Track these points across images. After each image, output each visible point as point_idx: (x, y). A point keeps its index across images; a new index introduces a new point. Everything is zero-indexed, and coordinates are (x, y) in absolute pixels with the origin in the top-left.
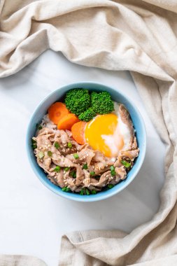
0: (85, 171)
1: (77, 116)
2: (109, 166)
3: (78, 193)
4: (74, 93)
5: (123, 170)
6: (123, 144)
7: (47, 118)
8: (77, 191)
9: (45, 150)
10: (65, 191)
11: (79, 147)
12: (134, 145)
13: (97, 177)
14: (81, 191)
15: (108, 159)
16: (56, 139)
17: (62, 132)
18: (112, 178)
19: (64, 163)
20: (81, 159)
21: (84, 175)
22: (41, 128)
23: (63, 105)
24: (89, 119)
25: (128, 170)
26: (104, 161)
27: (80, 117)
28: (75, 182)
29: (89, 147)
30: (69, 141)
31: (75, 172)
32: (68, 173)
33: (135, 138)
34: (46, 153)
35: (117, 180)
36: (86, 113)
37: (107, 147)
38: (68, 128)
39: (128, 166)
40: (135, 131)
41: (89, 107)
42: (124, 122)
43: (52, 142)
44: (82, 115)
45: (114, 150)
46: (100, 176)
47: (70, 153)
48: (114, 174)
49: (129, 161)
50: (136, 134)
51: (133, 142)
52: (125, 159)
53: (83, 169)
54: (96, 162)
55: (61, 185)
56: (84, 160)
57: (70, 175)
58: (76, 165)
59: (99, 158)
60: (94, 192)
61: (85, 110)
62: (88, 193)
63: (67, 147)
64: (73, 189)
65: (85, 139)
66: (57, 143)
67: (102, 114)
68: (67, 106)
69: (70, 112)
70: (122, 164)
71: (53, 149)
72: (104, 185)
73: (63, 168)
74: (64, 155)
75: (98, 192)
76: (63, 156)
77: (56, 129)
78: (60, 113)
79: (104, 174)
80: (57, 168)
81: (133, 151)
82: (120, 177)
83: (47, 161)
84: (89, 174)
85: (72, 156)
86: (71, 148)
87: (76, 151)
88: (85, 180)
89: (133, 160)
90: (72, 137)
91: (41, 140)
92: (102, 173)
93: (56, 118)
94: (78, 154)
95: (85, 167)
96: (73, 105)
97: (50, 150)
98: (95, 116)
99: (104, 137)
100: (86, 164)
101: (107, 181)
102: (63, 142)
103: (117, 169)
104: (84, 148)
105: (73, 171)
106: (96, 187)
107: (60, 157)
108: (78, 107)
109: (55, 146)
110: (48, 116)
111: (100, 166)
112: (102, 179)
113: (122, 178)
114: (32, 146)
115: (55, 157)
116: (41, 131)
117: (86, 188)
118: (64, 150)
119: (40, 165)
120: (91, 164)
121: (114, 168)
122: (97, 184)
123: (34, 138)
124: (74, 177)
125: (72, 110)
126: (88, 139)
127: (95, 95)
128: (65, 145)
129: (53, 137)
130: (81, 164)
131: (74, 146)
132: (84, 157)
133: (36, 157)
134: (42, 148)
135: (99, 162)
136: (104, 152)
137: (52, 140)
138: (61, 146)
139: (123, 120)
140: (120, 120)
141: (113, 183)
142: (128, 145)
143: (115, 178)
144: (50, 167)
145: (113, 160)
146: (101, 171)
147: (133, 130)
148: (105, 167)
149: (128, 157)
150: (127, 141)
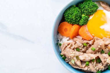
0: (104, 55)
1: (78, 24)
4: (68, 12)
8: (106, 69)
9: (73, 57)
11: (91, 42)
17: (75, 39)
20: (98, 49)
22: (60, 45)
23: (66, 23)
24: (86, 22)
27: (81, 24)
28: (102, 66)
29: (97, 39)
30: (83, 42)
32: (95, 63)
34: (75, 58)
36: (82, 19)
37: (108, 32)
38: (77, 34)
43: (74, 49)
44: (81, 22)
56: (100, 49)
57: (97, 63)
58: (97, 55)
59: (107, 43)
63: (84, 47)
64: (103, 70)
65: (91, 37)
66: (77, 48)
67: (92, 14)
68: (69, 22)
69: (73, 25)
71: (77, 53)
73: (91, 61)
76: (85, 54)
77: (70, 39)
80: (87, 63)
83: (79, 63)
84: (107, 55)
85: (90, 50)
87: (90, 45)
90: (83, 39)
93: (65, 33)
94: (93, 47)
95: (102, 52)
96: (72, 19)
97: (76, 55)
98: (89, 18)
99: (102, 27)
100: (102, 50)
102: (80, 45)
104: (94, 41)
105: (98, 60)
108: (76, 19)
109: (77, 51)
110: (59, 35)
114: (63, 58)
115: (82, 58)
118: (83, 50)
119: (75, 67)
120: (105, 48)
123: (61, 54)
125: (73, 23)
126: (93, 35)
127: (82, 6)
128: (82, 47)
129: (72, 46)
130: (99, 52)
131: (87, 43)
132: (99, 47)
133: (70, 64)
134: (71, 57)
135: (109, 44)
136: (108, 37)
137: (73, 47)
138: (80, 48)
139: (107, 10)
140: (105, 11)
144: (82, 65)
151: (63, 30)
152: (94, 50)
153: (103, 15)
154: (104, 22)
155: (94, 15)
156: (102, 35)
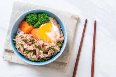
0: (41, 51)
1: (33, 26)
2: (51, 46)
3: (39, 62)
4: (29, 16)
5: (58, 47)
6: (56, 35)
8: (39, 60)
9: (20, 44)
10: (33, 62)
11: (36, 40)
12: (62, 35)
13: (47, 53)
14: (40, 60)
15: (50, 43)
16: (24, 38)
17: (27, 34)
18: (54, 52)
19: (30, 49)
20: (38, 46)
21: (40, 53)
23: (26, 22)
24: (38, 27)
25: (61, 47)
26: (49, 45)
28: (36, 57)
29: (40, 40)
30: (31, 38)
31: (36, 52)
32: (32, 53)
33: (62, 32)
34: (21, 45)
36: (36, 24)
37: (49, 38)
38: (29, 32)
39: (60, 45)
40: (61, 29)
41: (38, 21)
42: (55, 25)
44: (35, 25)
45: (53, 39)
46: (48, 52)
47: (32, 44)
48: (54, 50)
49: (61, 43)
50: (62, 30)
51: (61, 34)
52: (58, 42)
53: (39, 50)
54: (45, 46)
55: (30, 59)
56: (39, 46)
57: (34, 54)
58: (35, 49)
59: (45, 44)
60: (46, 60)
61: (36, 23)
62: (44, 61)
63: (30, 41)
64: (36, 60)
65: (38, 37)
66: (25, 40)
68: (27, 22)
69: (29, 25)
70: (58, 45)
72: (51, 56)
73: (30, 51)
75: (48, 60)
76: (29, 46)
77: (25, 34)
78: (25, 26)
79: (50, 51)
80: (27, 51)
81: (61, 38)
82: (57, 51)
83: (22, 49)
84: (43, 52)
85: (33, 45)
86: (32, 42)
87: (35, 43)
88: (41, 55)
89: (62, 42)
90: (32, 36)
91: (17, 40)
92: (49, 51)
93: (23, 29)
94: (36, 44)
95: (40, 49)
96: (30, 21)
97: (22, 44)
98: (41, 25)
100: (41, 48)
101: (52, 54)
102: (28, 39)
103: (55, 47)
104: (38, 40)
105: (34, 52)
106: (47, 57)
107: (27, 46)
108: (33, 22)
109: (25, 42)
110: (20, 29)
111: (47, 47)
112: (49, 53)
113: (58, 51)
114: (14, 43)
115: (25, 47)
116: (17, 36)
117: (42, 58)
118: (29, 43)
120: (43, 47)
121: (54, 47)
122: (47, 56)
123: (14, 40)
124: (36, 54)
126: (39, 36)
127: (39, 15)
128: (29, 41)
130: (38, 48)
131: (33, 40)
132: (39, 44)
133: (17, 48)
134: (18, 43)
135: (46, 45)
136: (48, 41)
137: (23, 39)
138: (28, 41)
139: (54, 24)
140: (53, 24)
141: (55, 54)
142: (59, 35)
143: (55, 52)
144: (24, 51)
145: (53, 43)
146: (48, 50)
147: (60, 29)
148: (50, 48)
149: (59, 41)
150: (58, 34)
151: (23, 26)
152: (36, 46)
153: (50, 27)
154: (49, 31)
155: (45, 24)
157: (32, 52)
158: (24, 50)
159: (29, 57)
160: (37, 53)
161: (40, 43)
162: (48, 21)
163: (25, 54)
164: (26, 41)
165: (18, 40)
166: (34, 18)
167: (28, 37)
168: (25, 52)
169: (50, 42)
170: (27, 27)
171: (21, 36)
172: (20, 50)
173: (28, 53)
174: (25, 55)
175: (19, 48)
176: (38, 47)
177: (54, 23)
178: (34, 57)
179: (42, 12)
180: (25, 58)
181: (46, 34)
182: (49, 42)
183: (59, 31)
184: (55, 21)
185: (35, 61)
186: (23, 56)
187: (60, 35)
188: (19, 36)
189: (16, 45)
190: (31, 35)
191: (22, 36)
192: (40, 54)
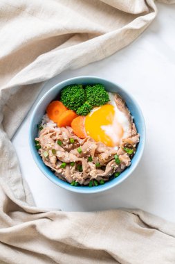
0: (90, 164)
1: (75, 111)
2: (113, 155)
3: (87, 186)
4: (68, 90)
5: (127, 156)
6: (123, 132)
7: (46, 118)
8: (86, 183)
9: (49, 149)
10: (74, 185)
11: (81, 142)
12: (134, 132)
13: (103, 168)
14: (90, 182)
15: (111, 148)
16: (57, 137)
17: (63, 129)
18: (117, 166)
19: (69, 159)
20: (85, 152)
21: (89, 167)
22: (42, 128)
23: (61, 103)
24: (87, 112)
25: (131, 157)
26: (107, 151)
27: (78, 112)
28: (82, 176)
29: (90, 140)
30: (71, 137)
31: (81, 166)
32: (74, 168)
33: (134, 124)
34: (50, 152)
35: (123, 167)
36: (83, 107)
37: (108, 137)
38: (68, 124)
39: (130, 152)
40: (133, 117)
41: (85, 101)
42: (121, 111)
43: (55, 140)
44: (80, 110)
45: (115, 139)
46: (105, 167)
47: (73, 148)
48: (119, 163)
49: (131, 148)
50: (134, 121)
51: (132, 129)
52: (127, 147)
53: (88, 161)
54: (100, 153)
55: (70, 180)
56: (88, 153)
57: (76, 169)
58: (80, 159)
59: (100, 150)
60: (102, 182)
61: (82, 105)
62: (96, 184)
63: (69, 143)
64: (81, 183)
65: (86, 134)
66: (59, 140)
67: (98, 106)
68: (64, 103)
69: (68, 109)
70: (126, 151)
71: (56, 146)
72: (110, 174)
73: (69, 164)
74: (68, 150)
75: (105, 182)
76: (67, 152)
77: (57, 127)
78: (57, 111)
79: (109, 164)
80: (64, 164)
81: (133, 138)
82: (124, 164)
83: (53, 159)
84: (94, 165)
85: (75, 151)
86: (73, 144)
87: (79, 146)
88: (92, 172)
89: (135, 146)
90: (73, 133)
91: (44, 140)
92: (107, 163)
93: (54, 115)
94: (81, 148)
95: (90, 160)
96: (69, 101)
97: (53, 148)
98: (92, 109)
99: (104, 128)
100: (91, 157)
101: (113, 170)
102: (66, 139)
103: (120, 157)
104: (86, 141)
105: (79, 166)
106: (103, 177)
107: (64, 154)
108: (75, 103)
109: (58, 144)
110: (47, 116)
111: (104, 157)
112: (108, 169)
113: (127, 165)
114: (36, 147)
115: (59, 154)
116: (42, 131)
117: (94, 179)
118: (67, 146)
119: (47, 164)
120: (95, 156)
121: (118, 156)
122: (103, 174)
123: (37, 139)
124: (81, 171)
125: (69, 107)
126: (88, 132)
127: (89, 89)
128: (67, 142)
129: (54, 135)
130: (85, 158)
131: (76, 141)
132: (88, 150)
133: (42, 157)
134: (46, 147)
135: (103, 152)
136: (106, 143)
137: (55, 138)
138: (64, 143)
139: (119, 109)
140: (116, 109)
141: (119, 171)
142: (128, 132)
143: (120, 166)
144: (56, 164)
145: (116, 148)
146: (106, 161)
147: (130, 118)
148: (109, 157)
149: (129, 144)
150: (127, 128)
151: (54, 111)
152: (80, 152)
153: (111, 113)
154: (109, 123)
155: (100, 108)
156: (99, 137)
157: (73, 166)
158: (58, 160)
159: (67, 177)
160: (84, 169)
161: (90, 146)
162: (106, 102)
163: (59, 169)
164: (60, 142)
165: (46, 141)
166: (77, 94)
167: (66, 134)
168: (59, 166)
169: (110, 145)
170: (63, 113)
171: (50, 132)
172: (49, 161)
173: (65, 168)
174: (59, 171)
175: (48, 157)
176: (86, 156)
177: (118, 105)
178: (78, 175)
179: (94, 82)
180: (57, 177)
181: (101, 129)
182: (107, 146)
183: (128, 122)
184: (120, 102)
185: (79, 185)
186: (53, 172)
187: (130, 131)
188: (45, 132)
189: (40, 149)
190: (71, 130)
191: (53, 132)
192: (89, 170)
